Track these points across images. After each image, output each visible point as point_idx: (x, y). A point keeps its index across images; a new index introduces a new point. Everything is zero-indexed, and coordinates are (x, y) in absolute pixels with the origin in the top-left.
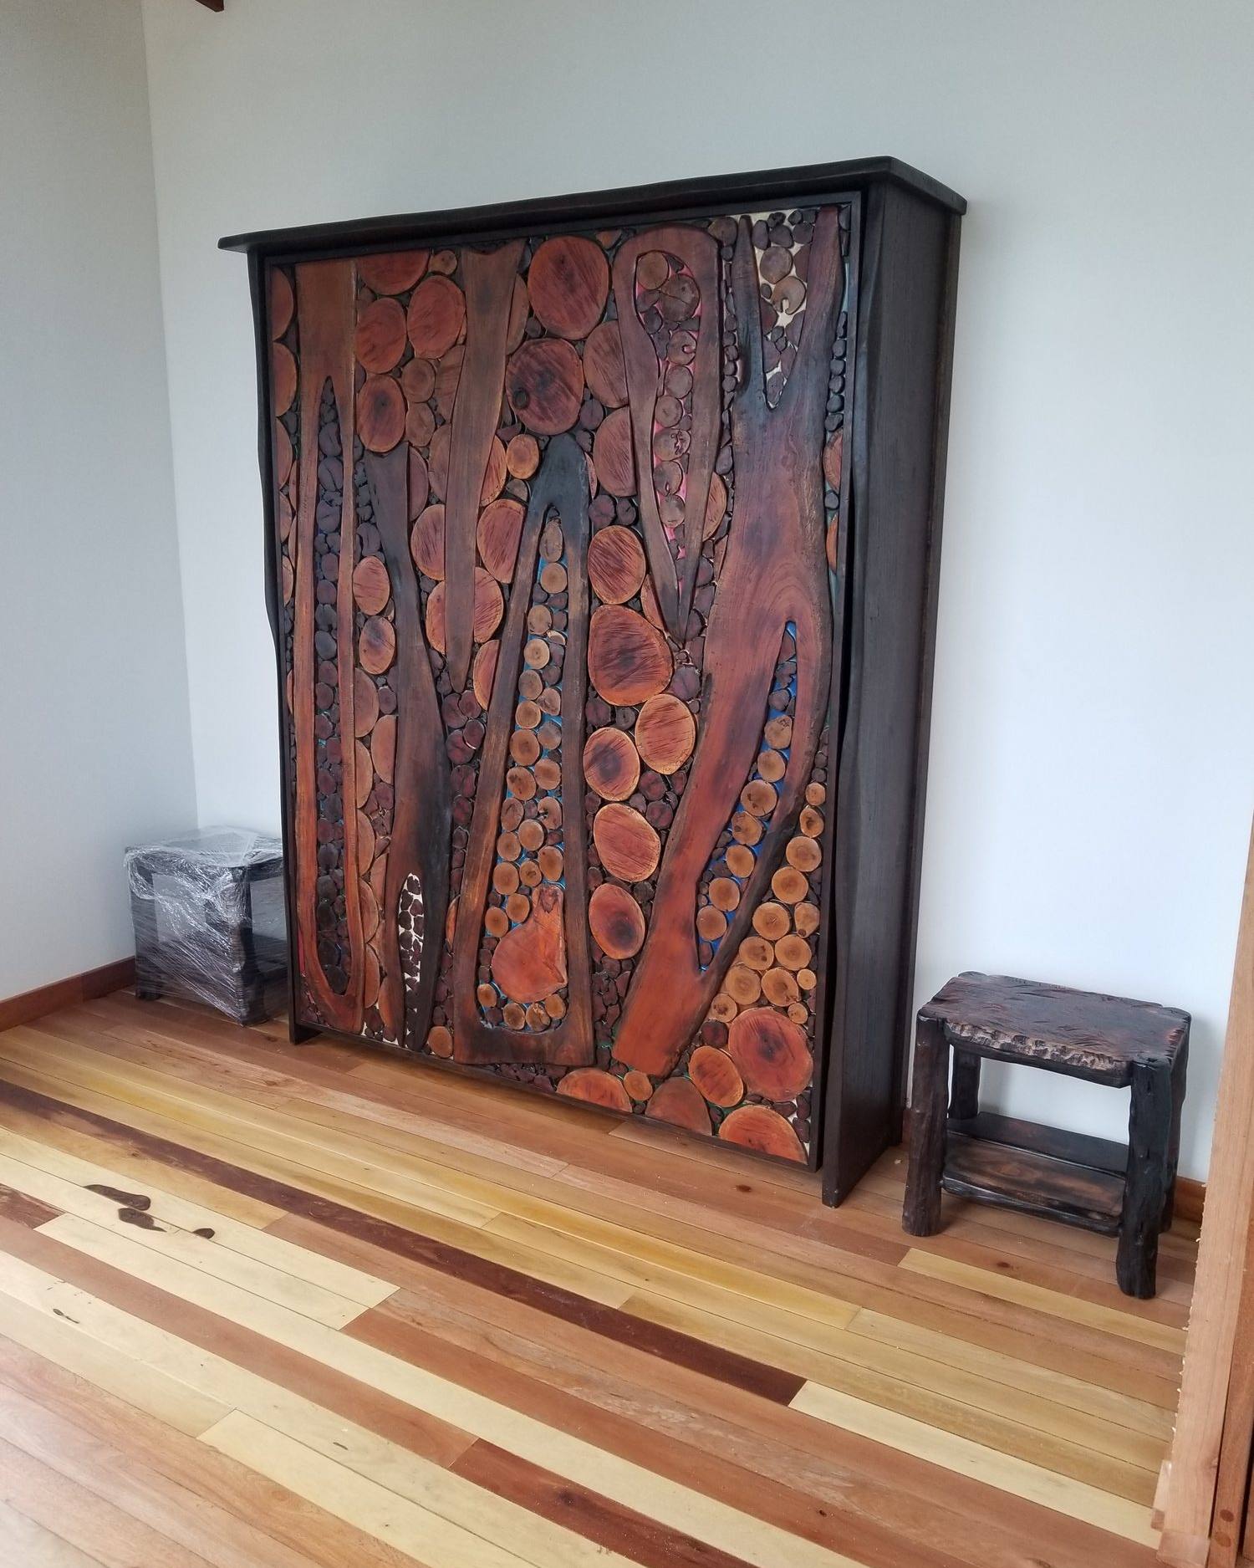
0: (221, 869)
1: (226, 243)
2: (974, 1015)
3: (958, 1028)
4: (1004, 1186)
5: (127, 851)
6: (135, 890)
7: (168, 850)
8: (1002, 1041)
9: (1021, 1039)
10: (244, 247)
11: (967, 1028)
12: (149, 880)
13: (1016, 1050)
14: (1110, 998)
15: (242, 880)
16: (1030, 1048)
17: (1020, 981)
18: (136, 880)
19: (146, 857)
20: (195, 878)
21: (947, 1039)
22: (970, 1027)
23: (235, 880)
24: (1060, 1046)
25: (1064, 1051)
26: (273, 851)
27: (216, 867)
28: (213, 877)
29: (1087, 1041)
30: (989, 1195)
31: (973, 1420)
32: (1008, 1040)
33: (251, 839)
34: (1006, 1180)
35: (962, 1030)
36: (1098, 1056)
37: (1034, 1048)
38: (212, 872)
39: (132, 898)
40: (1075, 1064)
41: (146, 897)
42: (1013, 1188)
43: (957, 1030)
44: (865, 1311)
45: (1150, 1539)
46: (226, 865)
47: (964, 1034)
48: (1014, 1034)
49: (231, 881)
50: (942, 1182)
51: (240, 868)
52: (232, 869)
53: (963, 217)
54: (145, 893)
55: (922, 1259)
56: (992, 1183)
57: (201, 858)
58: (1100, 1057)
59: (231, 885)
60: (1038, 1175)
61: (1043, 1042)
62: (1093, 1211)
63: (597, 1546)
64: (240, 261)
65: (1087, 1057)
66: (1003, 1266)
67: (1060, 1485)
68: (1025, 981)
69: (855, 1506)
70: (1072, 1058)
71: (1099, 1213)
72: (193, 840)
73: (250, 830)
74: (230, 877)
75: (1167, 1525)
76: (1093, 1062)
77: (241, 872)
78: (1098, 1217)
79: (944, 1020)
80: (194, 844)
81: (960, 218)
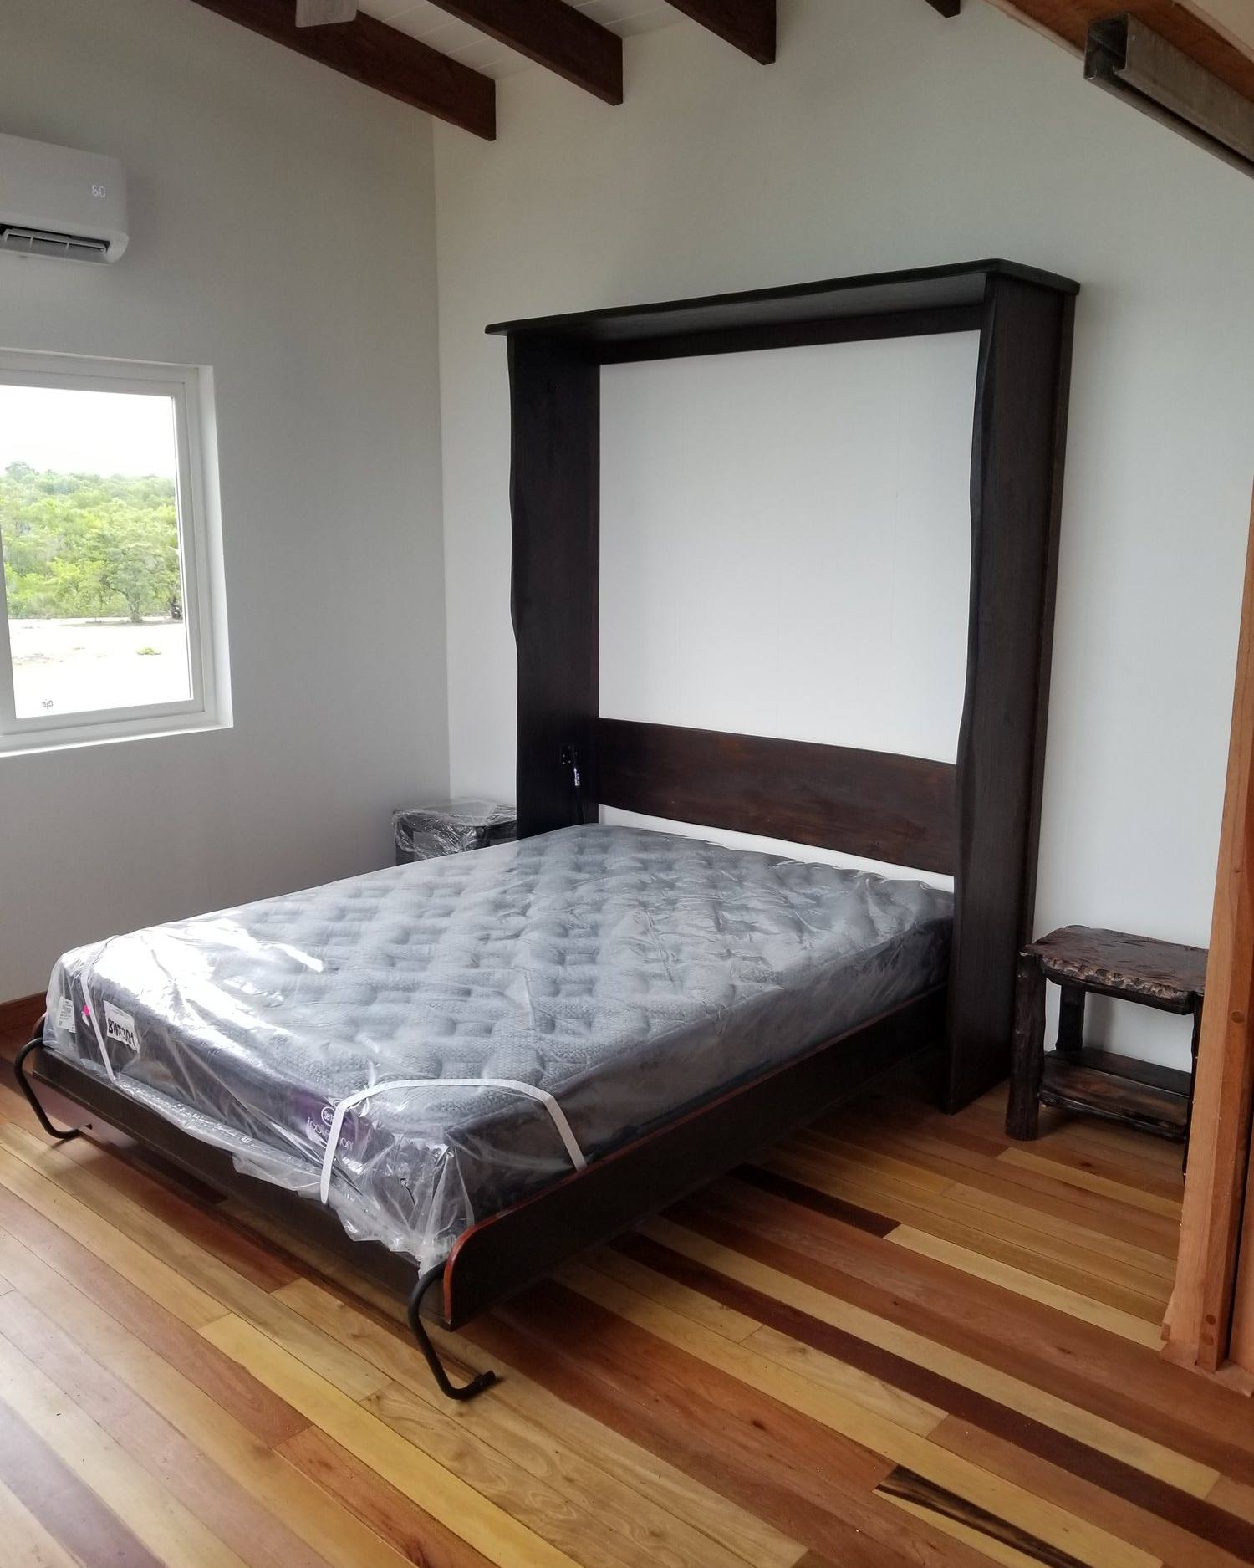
0: (468, 827)
1: (491, 329)
2: (1066, 954)
3: (1051, 963)
4: (1089, 1098)
5: (394, 812)
6: (400, 844)
7: (427, 812)
8: (1086, 974)
9: (1103, 972)
10: (506, 332)
11: (1058, 962)
12: (411, 836)
13: (1098, 982)
14: (1193, 949)
15: (483, 837)
16: (1109, 979)
17: (1118, 933)
18: (401, 836)
19: (409, 817)
20: (446, 834)
21: (1044, 972)
22: (1061, 961)
23: (477, 837)
24: (1134, 978)
25: (1137, 982)
26: (509, 816)
27: (463, 826)
28: (461, 834)
29: (1159, 976)
30: (1076, 1105)
31: (1031, 1260)
32: (1092, 973)
33: (492, 807)
34: (1092, 1095)
35: (1055, 963)
36: (1165, 986)
37: (1112, 979)
38: (461, 829)
39: (397, 851)
40: (1145, 993)
41: (408, 850)
42: (1095, 1100)
43: (1051, 964)
44: (959, 1185)
45: (1157, 1345)
46: (471, 825)
47: (1056, 968)
48: (1096, 968)
49: (475, 837)
50: (1038, 1095)
51: (483, 827)
52: (476, 828)
53: (1077, 297)
54: (407, 846)
55: (1017, 1156)
56: (1080, 1096)
57: (452, 819)
58: (1167, 988)
59: (475, 840)
60: (1122, 1093)
61: (1119, 975)
62: (1162, 1121)
63: (720, 1305)
64: (501, 342)
65: (1155, 988)
66: (1086, 1165)
67: (1093, 1306)
68: (1122, 934)
69: (923, 1302)
70: (1144, 988)
71: (1166, 1122)
72: (446, 805)
73: (494, 801)
74: (474, 834)
75: (1173, 1337)
76: (1160, 991)
77: (483, 830)
78: (1166, 1126)
79: (1041, 956)
80: (447, 809)
81: (1075, 298)
